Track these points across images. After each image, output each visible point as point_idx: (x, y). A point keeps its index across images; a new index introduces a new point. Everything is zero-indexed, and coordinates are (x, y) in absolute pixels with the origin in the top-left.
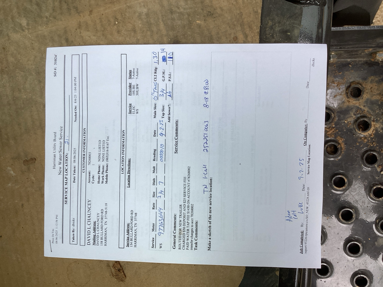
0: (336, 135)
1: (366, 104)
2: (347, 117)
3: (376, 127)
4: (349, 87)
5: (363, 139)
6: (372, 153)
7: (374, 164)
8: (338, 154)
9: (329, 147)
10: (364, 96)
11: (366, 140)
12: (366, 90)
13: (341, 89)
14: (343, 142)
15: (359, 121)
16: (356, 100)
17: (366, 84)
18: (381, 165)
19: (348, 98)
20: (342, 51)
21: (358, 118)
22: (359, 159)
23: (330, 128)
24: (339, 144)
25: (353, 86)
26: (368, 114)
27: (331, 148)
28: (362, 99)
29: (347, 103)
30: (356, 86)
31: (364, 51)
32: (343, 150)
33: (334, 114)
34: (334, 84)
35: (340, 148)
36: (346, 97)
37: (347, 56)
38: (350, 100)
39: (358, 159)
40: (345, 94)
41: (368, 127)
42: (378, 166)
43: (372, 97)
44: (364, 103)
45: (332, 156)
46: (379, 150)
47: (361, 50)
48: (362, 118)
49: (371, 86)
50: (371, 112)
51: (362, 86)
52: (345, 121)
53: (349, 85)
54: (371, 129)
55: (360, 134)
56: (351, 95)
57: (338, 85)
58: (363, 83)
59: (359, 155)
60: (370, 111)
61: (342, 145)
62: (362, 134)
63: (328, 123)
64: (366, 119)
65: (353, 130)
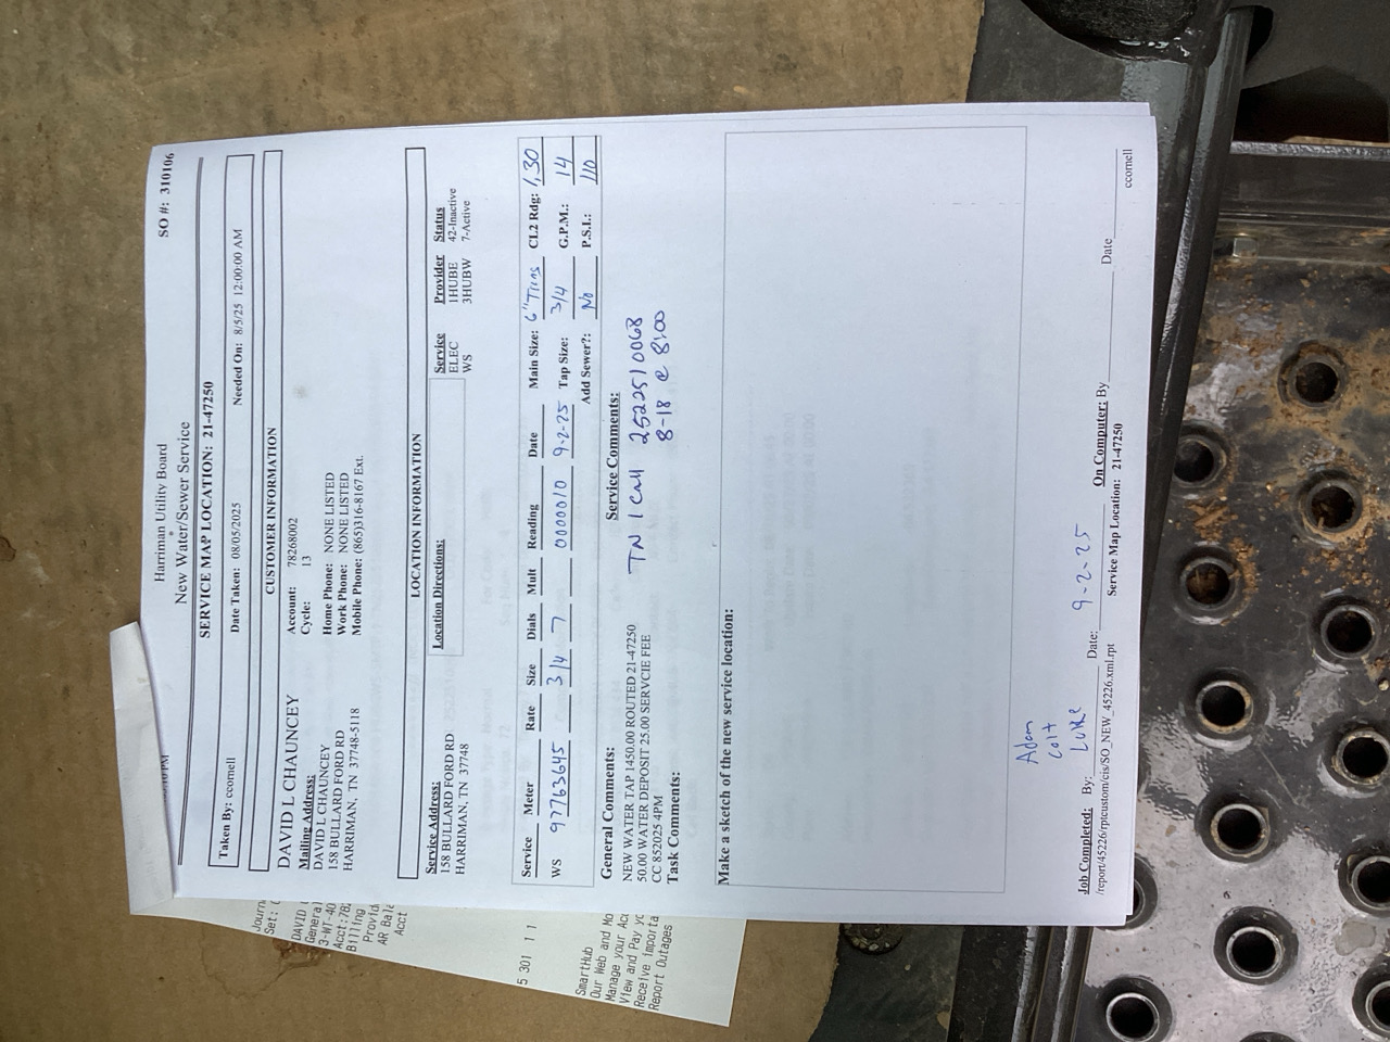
0: (1228, 534)
1: (1352, 429)
2: (1274, 470)
3: (1378, 517)
4: (1295, 359)
5: (1326, 555)
6: (1353, 609)
7: (1358, 653)
8: (1227, 604)
9: (1200, 574)
10: (1346, 400)
11: (1335, 562)
12: (1355, 377)
13: (1262, 365)
14: (1250, 560)
15: (1318, 488)
16: (1315, 412)
17: (1357, 355)
18: (1382, 659)
19: (1286, 399)
20: (1276, 229)
21: (1316, 479)
22: (1304, 627)
23: (1208, 505)
24: (1236, 566)
25: (1308, 357)
26: (1353, 468)
27: (1206, 578)
28: (1338, 408)
29: (1282, 420)
30: (1319, 361)
31: (1357, 234)
32: (1247, 591)
33: (1228, 454)
34: (1239, 344)
35: (1237, 584)
36: (1278, 397)
37: (1294, 248)
38: (1293, 410)
39: (1299, 627)
40: (1276, 385)
41: (1349, 516)
42: (1373, 660)
43: (1375, 404)
44: (1344, 425)
45: (1205, 608)
46: (1383, 602)
47: (1347, 229)
48: (1329, 479)
49: (1376, 364)
50: (1366, 460)
51: (1341, 362)
52: (1268, 483)
53: (1292, 352)
54: (1358, 524)
55: (1318, 536)
56: (1296, 392)
57: (1252, 350)
58: (1347, 350)
59: (1307, 616)
60: (1362, 455)
61: (1249, 574)
62: (1325, 539)
63: (1203, 486)
64: (1343, 485)
65: (1294, 519)
